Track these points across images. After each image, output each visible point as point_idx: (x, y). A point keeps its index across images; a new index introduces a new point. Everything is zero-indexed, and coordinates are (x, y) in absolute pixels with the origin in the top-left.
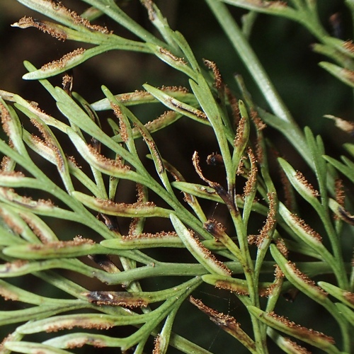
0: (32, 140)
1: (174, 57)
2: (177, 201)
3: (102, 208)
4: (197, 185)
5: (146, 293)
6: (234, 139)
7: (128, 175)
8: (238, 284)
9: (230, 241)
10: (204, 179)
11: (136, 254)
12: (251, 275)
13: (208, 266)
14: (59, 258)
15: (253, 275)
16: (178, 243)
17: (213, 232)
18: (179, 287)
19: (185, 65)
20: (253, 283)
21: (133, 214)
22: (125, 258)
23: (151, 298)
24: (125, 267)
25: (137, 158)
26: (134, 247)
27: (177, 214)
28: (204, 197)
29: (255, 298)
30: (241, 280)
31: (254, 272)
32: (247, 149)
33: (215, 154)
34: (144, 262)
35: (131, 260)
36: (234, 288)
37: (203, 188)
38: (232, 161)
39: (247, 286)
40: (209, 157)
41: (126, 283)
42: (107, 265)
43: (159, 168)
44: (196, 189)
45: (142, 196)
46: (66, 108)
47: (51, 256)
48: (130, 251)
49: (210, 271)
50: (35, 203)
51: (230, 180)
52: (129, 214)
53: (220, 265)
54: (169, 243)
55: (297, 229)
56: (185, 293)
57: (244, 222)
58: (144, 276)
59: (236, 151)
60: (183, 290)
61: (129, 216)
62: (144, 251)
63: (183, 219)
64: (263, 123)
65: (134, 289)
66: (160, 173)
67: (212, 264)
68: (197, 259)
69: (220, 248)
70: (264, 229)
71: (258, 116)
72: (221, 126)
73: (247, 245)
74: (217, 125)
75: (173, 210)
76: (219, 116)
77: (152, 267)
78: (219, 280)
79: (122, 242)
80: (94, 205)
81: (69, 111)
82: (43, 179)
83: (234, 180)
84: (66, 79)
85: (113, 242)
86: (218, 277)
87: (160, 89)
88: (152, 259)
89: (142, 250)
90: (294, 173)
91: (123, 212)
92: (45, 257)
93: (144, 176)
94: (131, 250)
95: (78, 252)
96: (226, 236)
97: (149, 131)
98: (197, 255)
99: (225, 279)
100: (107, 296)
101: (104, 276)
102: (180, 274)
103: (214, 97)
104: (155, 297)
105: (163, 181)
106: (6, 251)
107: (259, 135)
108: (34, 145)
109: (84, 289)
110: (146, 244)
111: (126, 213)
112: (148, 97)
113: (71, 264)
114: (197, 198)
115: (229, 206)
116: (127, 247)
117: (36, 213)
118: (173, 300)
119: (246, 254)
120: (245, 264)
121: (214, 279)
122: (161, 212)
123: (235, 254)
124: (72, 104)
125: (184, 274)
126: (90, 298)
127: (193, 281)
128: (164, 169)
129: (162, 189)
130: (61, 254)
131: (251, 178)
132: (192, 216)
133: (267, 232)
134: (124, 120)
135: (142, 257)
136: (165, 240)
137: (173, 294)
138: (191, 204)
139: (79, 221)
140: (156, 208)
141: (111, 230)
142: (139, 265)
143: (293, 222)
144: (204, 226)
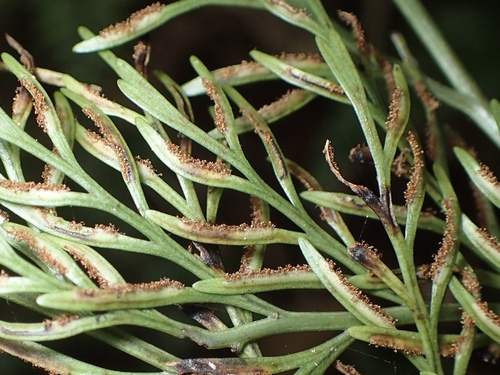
0: (88, 139)
1: (291, 8)
2: (308, 218)
3: (192, 233)
4: (340, 194)
5: (267, 359)
6: (386, 120)
7: (229, 182)
8: (404, 338)
9: (390, 274)
10: (343, 180)
11: (250, 301)
12: (425, 323)
13: (359, 313)
14: (126, 310)
15: (427, 324)
16: (313, 282)
17: (362, 260)
18: (319, 348)
19: (307, 19)
20: (429, 336)
21: (240, 240)
22: (235, 307)
23: (275, 366)
24: (235, 321)
25: (242, 156)
26: (246, 290)
27: (310, 238)
28: (351, 212)
29: (434, 360)
30: (411, 333)
31: (429, 320)
32: (405, 134)
33: (361, 146)
34: (263, 312)
35: (243, 310)
36: (399, 344)
37: (349, 198)
38: (383, 153)
39: (421, 342)
40: (353, 151)
41: (236, 346)
42: (207, 319)
43: (279, 171)
44: (338, 200)
45: (259, 215)
46: (131, 88)
47: (113, 306)
48: (240, 297)
49: (363, 321)
50: (90, 229)
51: (382, 180)
52: (234, 240)
53: (377, 310)
54: (300, 282)
55: (487, 252)
56: (329, 356)
57: (408, 243)
58: (264, 333)
59: (389, 138)
60: (326, 353)
61: (236, 243)
62: (262, 295)
63: (319, 245)
64: (436, 100)
65: (249, 353)
66: (282, 178)
67: (364, 309)
68: (343, 303)
69: (379, 286)
70: (440, 253)
71: (427, 90)
72: (364, 101)
73: (414, 278)
74: (359, 100)
75: (303, 232)
76: (361, 86)
77: (276, 320)
78: (374, 334)
79: (225, 283)
80: (179, 229)
81: (136, 91)
82: (98, 194)
83: (389, 180)
84: (140, 48)
85: (212, 284)
86: (374, 329)
87: (279, 58)
88: (275, 308)
89: (259, 295)
90: (477, 168)
91: (225, 237)
92: (103, 308)
93: (254, 183)
94: (243, 295)
95: (157, 300)
96: (383, 266)
97: (266, 120)
98: (342, 297)
99: (384, 331)
100: (207, 365)
101: (201, 335)
102: (319, 328)
103: (354, 62)
104: (282, 364)
105: (285, 190)
106: (41, 301)
107: (430, 118)
108: (91, 146)
109: (171, 356)
110: (263, 285)
111: (229, 239)
112: (261, 71)
113: (146, 318)
114: (341, 213)
115: (383, 220)
116: (234, 291)
117: (92, 244)
118: (309, 367)
119: (414, 292)
120: (414, 307)
121: (366, 332)
122: (285, 236)
123: (398, 292)
124: (140, 83)
125: (326, 328)
126: (180, 370)
127: (340, 338)
128: (286, 172)
129: (284, 200)
130: (128, 302)
131: (416, 177)
132: (333, 241)
133: (444, 257)
134: (222, 104)
135: (259, 305)
136: (292, 277)
137: (310, 359)
138: (332, 224)
139: (158, 254)
140: (276, 230)
141: (208, 265)
142: (257, 317)
143: (482, 241)
144: (349, 252)
